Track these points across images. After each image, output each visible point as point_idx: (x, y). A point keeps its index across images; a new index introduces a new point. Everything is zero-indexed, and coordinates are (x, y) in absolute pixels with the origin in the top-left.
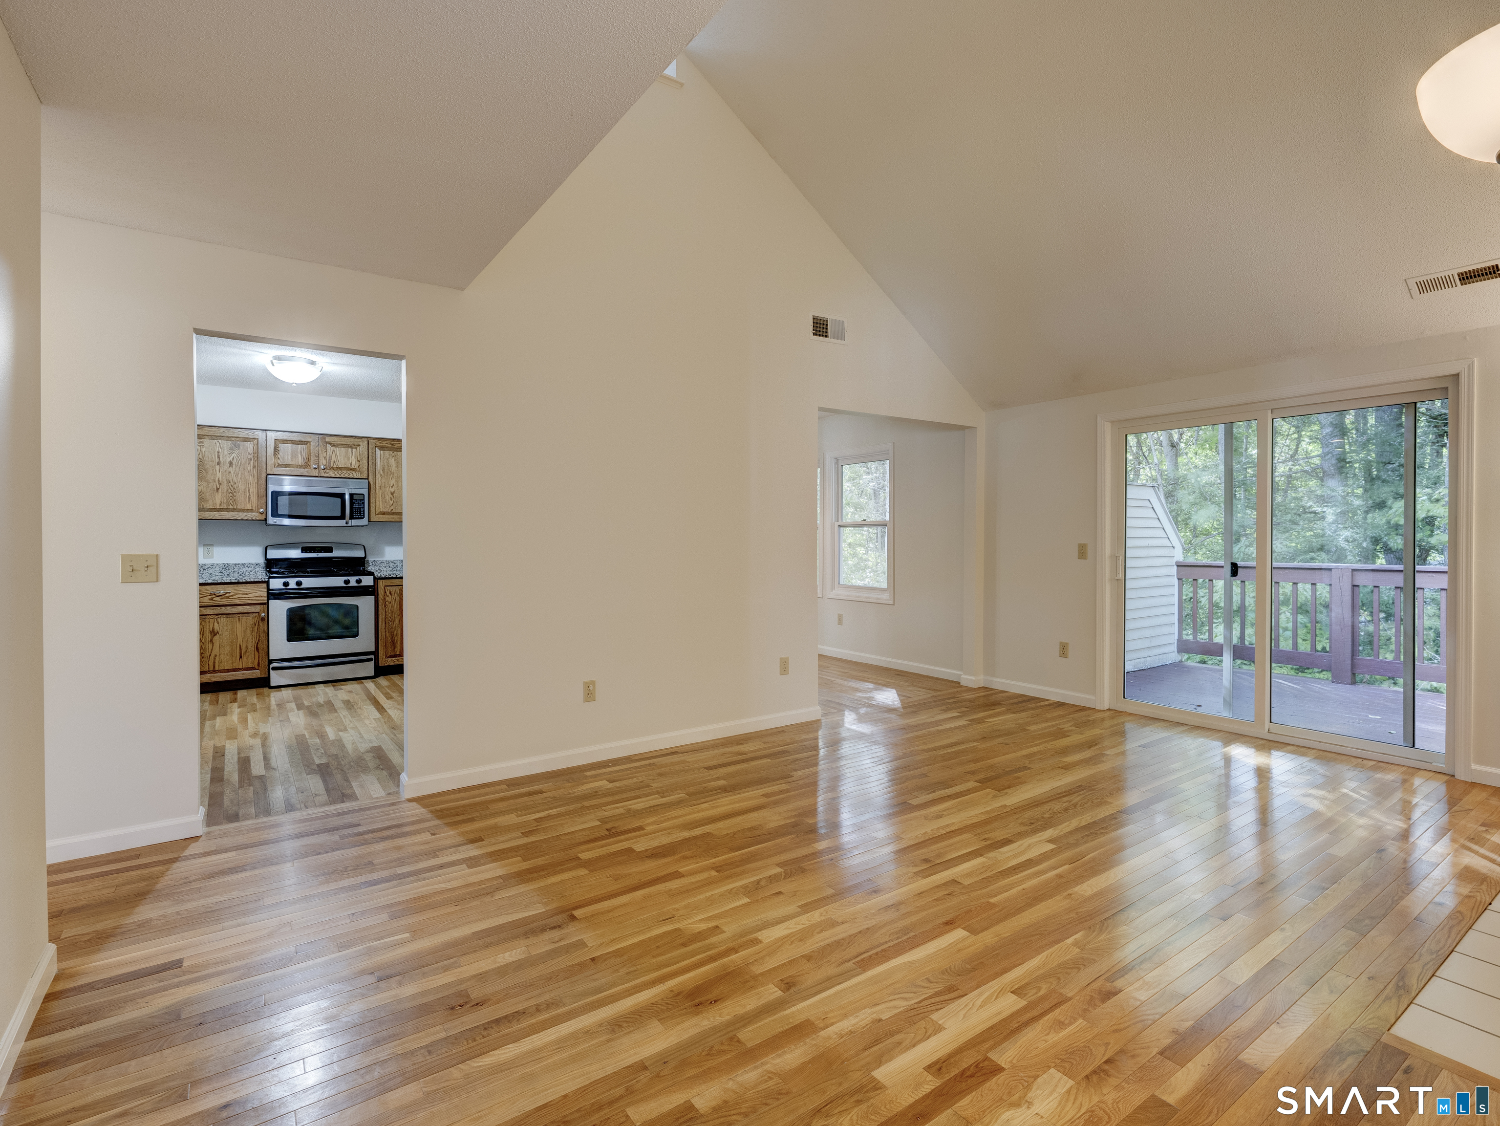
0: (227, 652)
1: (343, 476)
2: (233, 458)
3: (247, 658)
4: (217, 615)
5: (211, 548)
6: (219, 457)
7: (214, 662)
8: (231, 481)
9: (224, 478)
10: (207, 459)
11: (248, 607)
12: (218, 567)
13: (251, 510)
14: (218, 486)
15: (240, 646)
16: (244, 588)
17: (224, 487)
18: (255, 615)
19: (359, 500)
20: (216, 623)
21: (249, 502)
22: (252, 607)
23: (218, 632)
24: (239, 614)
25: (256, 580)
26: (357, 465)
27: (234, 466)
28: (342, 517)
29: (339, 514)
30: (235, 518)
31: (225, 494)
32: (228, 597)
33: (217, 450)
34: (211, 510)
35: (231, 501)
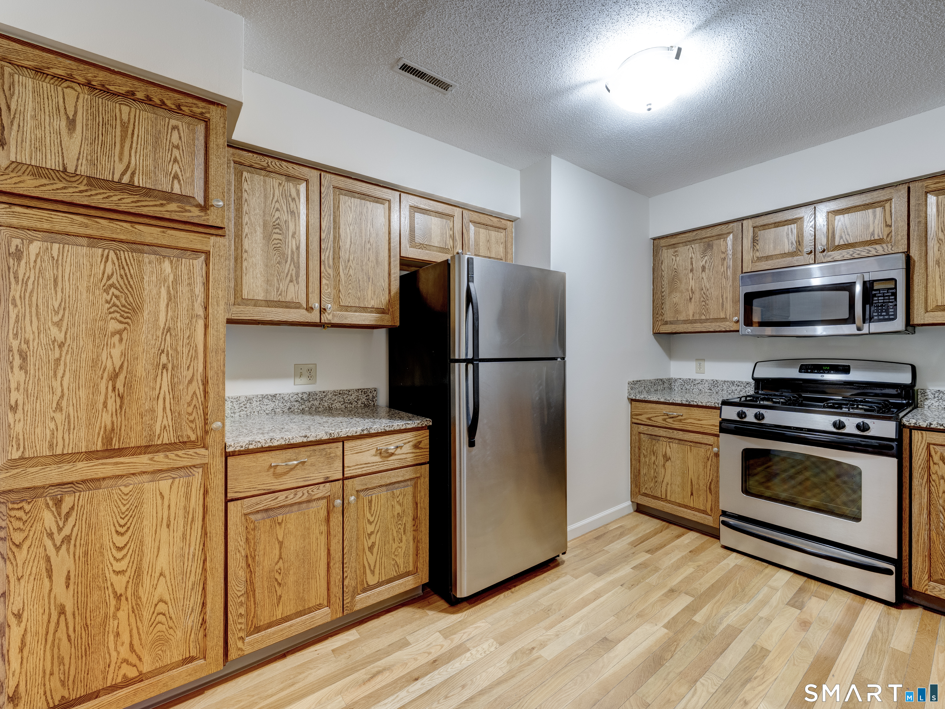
0: (678, 483)
1: (857, 256)
2: (706, 262)
3: (699, 497)
4: (670, 438)
5: (702, 363)
6: (692, 264)
7: (666, 491)
8: (704, 288)
9: (697, 285)
10: (681, 268)
11: (700, 436)
12: (707, 383)
13: (724, 319)
14: (691, 295)
15: (691, 480)
16: (697, 412)
17: (697, 295)
18: (708, 447)
19: (883, 289)
20: (668, 448)
21: (722, 310)
22: (705, 436)
23: (670, 458)
24: (691, 442)
25: (708, 404)
26: (886, 234)
27: (707, 270)
28: (851, 320)
29: (846, 316)
30: (708, 330)
31: (698, 303)
32: (680, 421)
33: (690, 256)
34: (685, 322)
35: (703, 311)
